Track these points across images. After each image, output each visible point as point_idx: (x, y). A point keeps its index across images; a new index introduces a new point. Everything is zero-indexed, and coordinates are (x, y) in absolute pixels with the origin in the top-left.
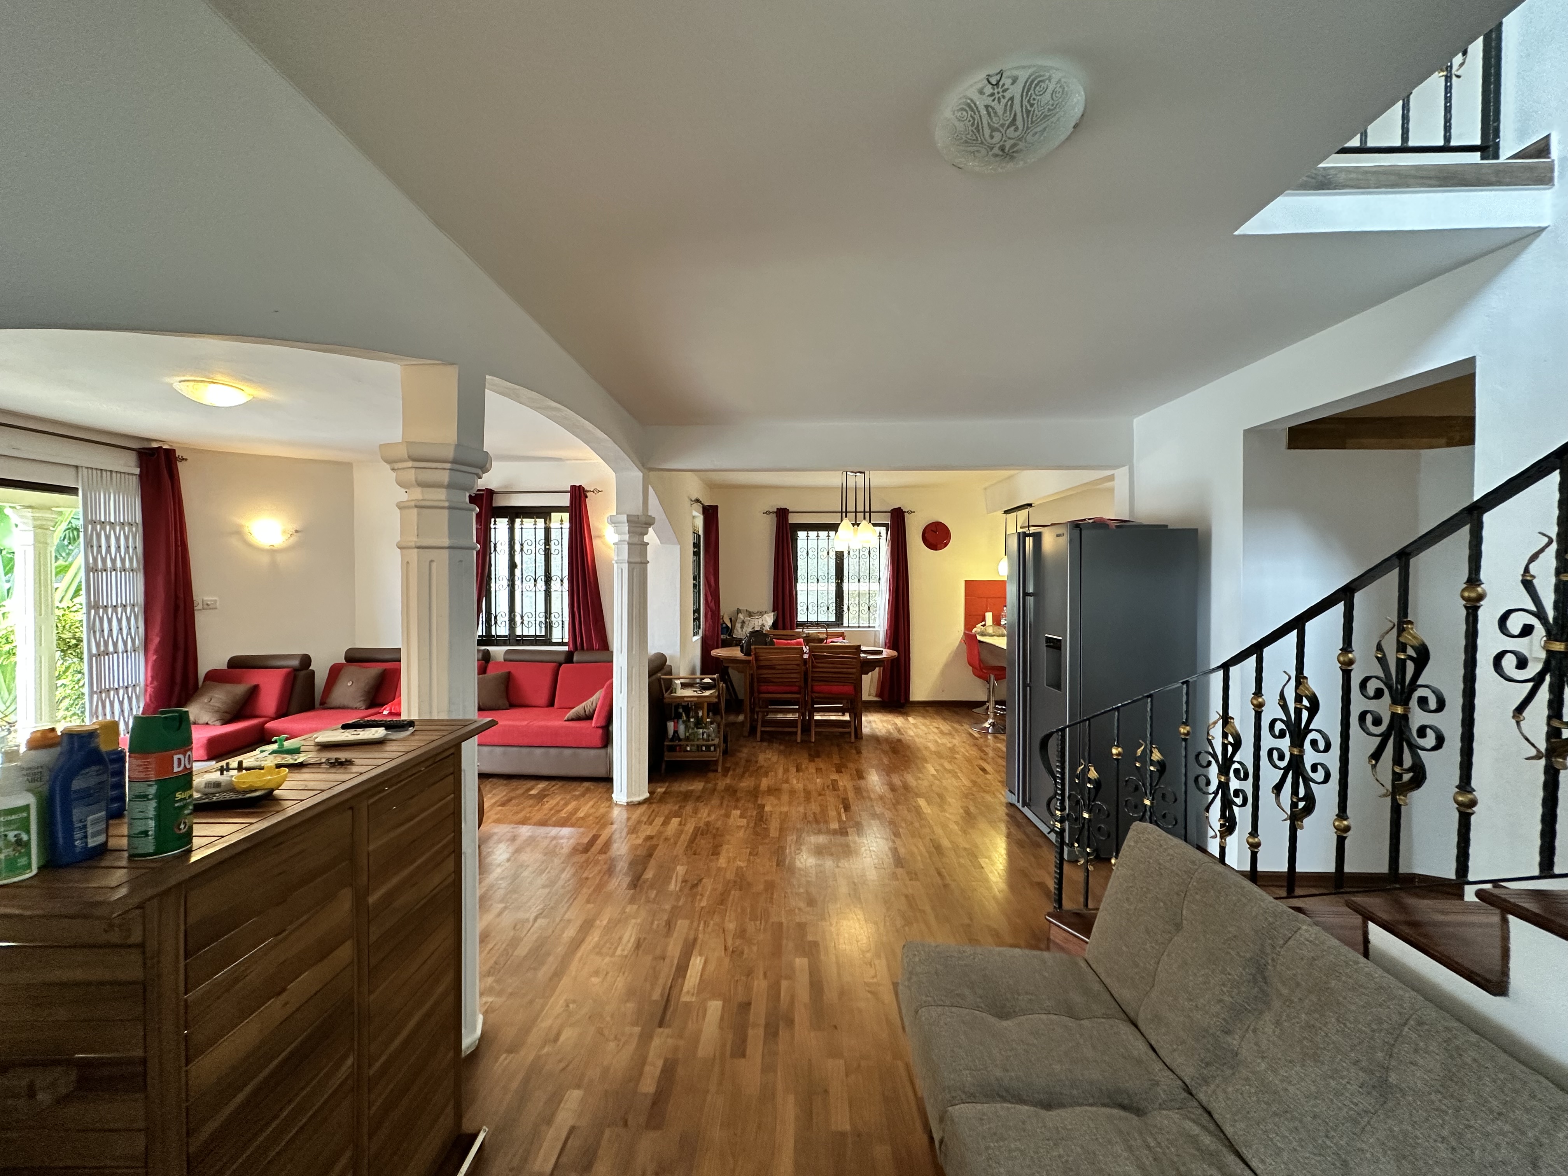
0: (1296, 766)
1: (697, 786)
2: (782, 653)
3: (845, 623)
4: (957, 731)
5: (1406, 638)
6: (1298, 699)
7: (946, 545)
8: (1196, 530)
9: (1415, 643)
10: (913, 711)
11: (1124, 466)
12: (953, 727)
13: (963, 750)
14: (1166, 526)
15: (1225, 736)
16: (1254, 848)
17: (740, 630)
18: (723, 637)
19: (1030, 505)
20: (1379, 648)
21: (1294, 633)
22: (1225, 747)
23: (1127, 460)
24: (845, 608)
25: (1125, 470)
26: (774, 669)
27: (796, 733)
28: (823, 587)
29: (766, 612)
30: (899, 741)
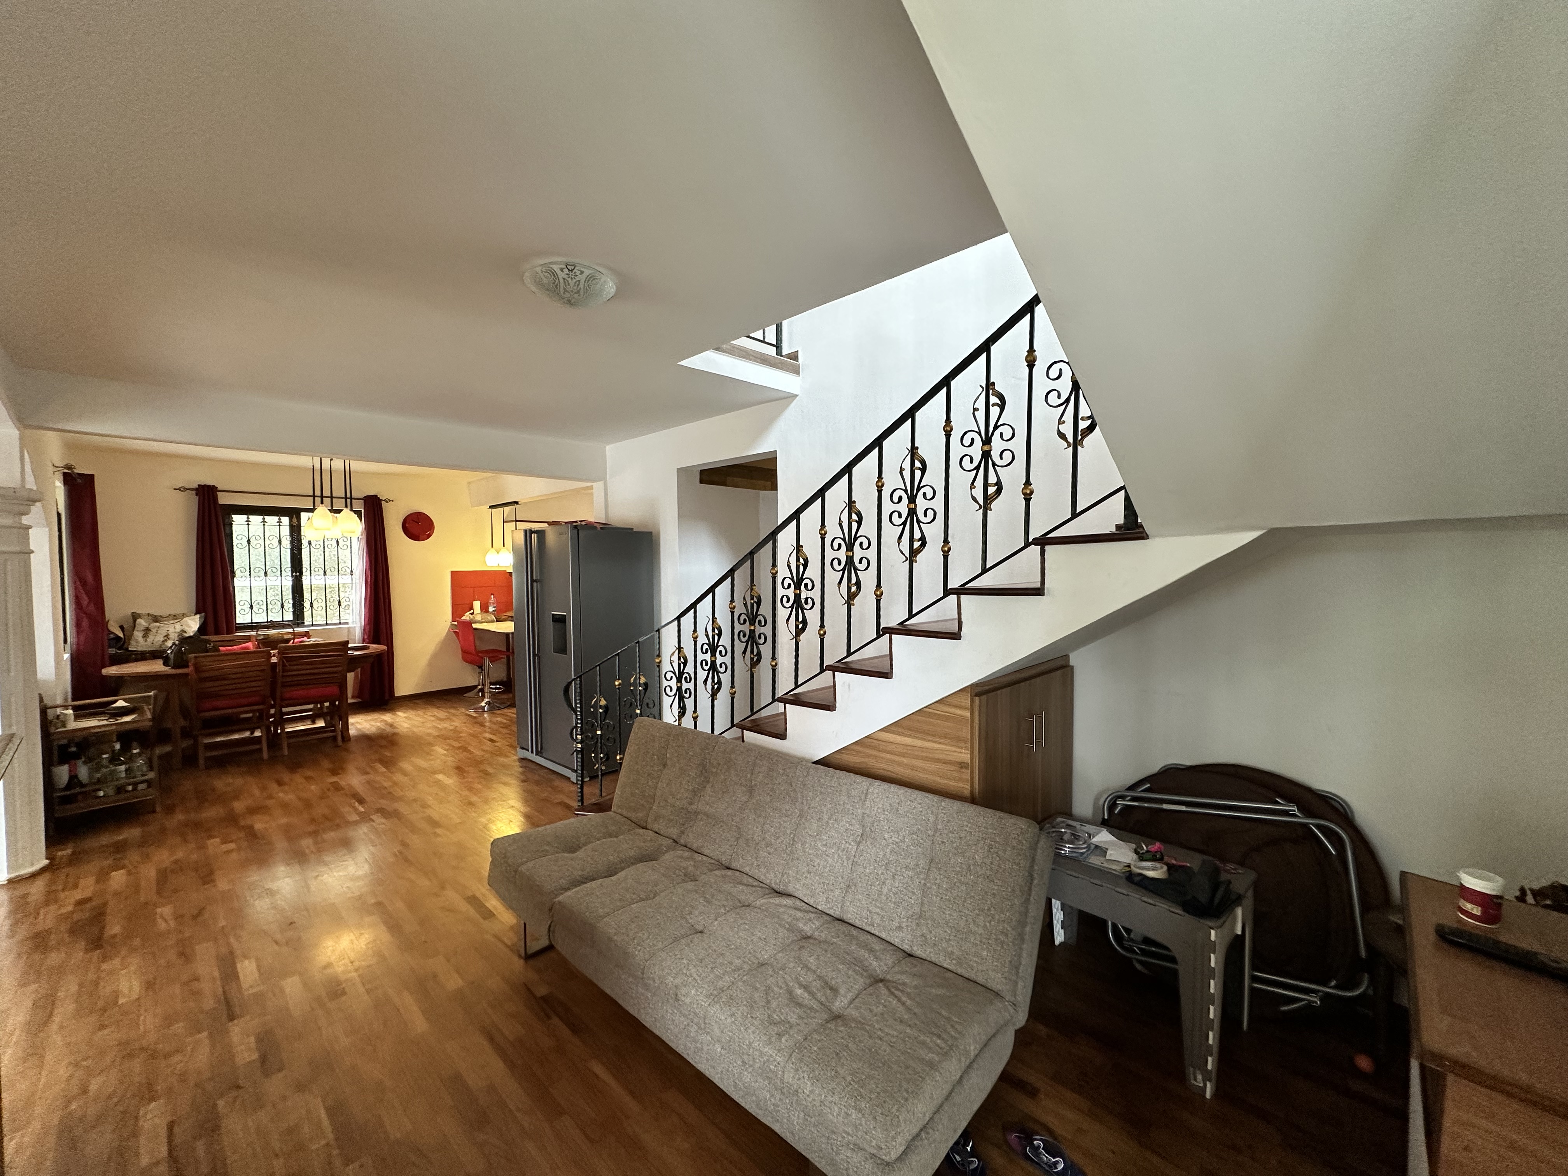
0: (713, 667)
1: (132, 833)
2: (235, 660)
3: (308, 620)
4: (454, 715)
5: (754, 593)
6: (713, 630)
7: (429, 536)
8: (651, 533)
9: (756, 595)
10: (401, 706)
11: (601, 481)
12: (448, 712)
13: (465, 729)
14: (632, 529)
15: (679, 659)
16: (695, 719)
17: (141, 640)
18: (112, 651)
19: (517, 503)
20: (744, 599)
21: (711, 595)
22: (679, 665)
23: (603, 478)
24: (307, 604)
25: (601, 484)
26: (225, 679)
27: (260, 750)
28: (273, 581)
29: (184, 615)
30: (394, 734)
